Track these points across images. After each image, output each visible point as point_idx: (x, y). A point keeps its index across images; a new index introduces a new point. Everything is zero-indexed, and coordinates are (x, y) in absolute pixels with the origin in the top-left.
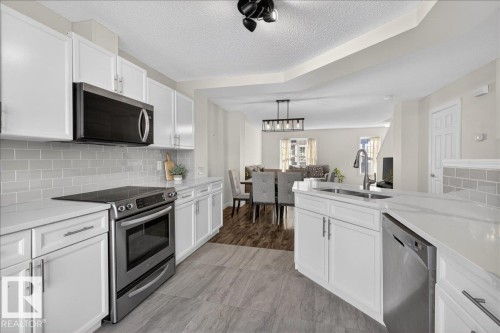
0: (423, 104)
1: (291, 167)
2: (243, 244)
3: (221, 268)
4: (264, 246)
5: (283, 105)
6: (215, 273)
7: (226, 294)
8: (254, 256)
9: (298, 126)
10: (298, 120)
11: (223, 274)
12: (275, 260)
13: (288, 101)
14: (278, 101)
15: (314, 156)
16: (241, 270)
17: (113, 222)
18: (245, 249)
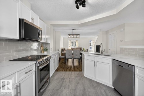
0: (107, 32)
1: (72, 48)
2: (66, 71)
3: (63, 79)
4: (73, 71)
5: (74, 31)
6: (62, 80)
7: (69, 86)
8: (71, 74)
9: (78, 36)
10: (78, 35)
11: (65, 80)
12: (78, 75)
13: (75, 29)
14: (72, 29)
15: (78, 45)
16: (69, 78)
17: (37, 68)
18: (68, 72)
